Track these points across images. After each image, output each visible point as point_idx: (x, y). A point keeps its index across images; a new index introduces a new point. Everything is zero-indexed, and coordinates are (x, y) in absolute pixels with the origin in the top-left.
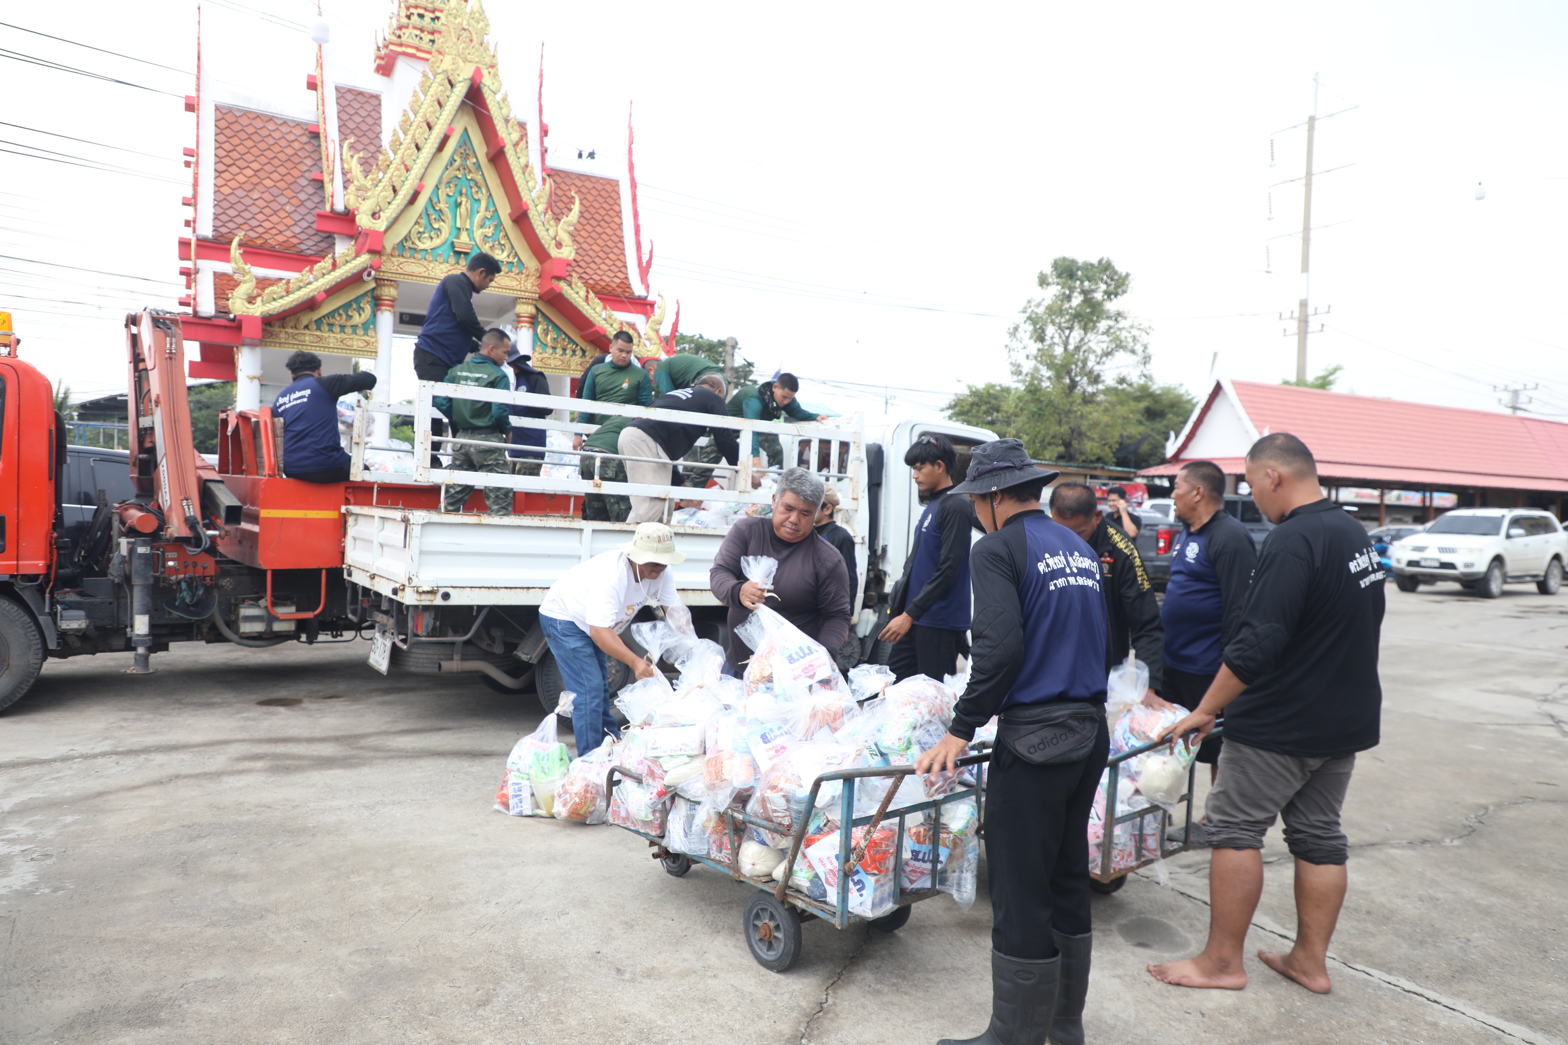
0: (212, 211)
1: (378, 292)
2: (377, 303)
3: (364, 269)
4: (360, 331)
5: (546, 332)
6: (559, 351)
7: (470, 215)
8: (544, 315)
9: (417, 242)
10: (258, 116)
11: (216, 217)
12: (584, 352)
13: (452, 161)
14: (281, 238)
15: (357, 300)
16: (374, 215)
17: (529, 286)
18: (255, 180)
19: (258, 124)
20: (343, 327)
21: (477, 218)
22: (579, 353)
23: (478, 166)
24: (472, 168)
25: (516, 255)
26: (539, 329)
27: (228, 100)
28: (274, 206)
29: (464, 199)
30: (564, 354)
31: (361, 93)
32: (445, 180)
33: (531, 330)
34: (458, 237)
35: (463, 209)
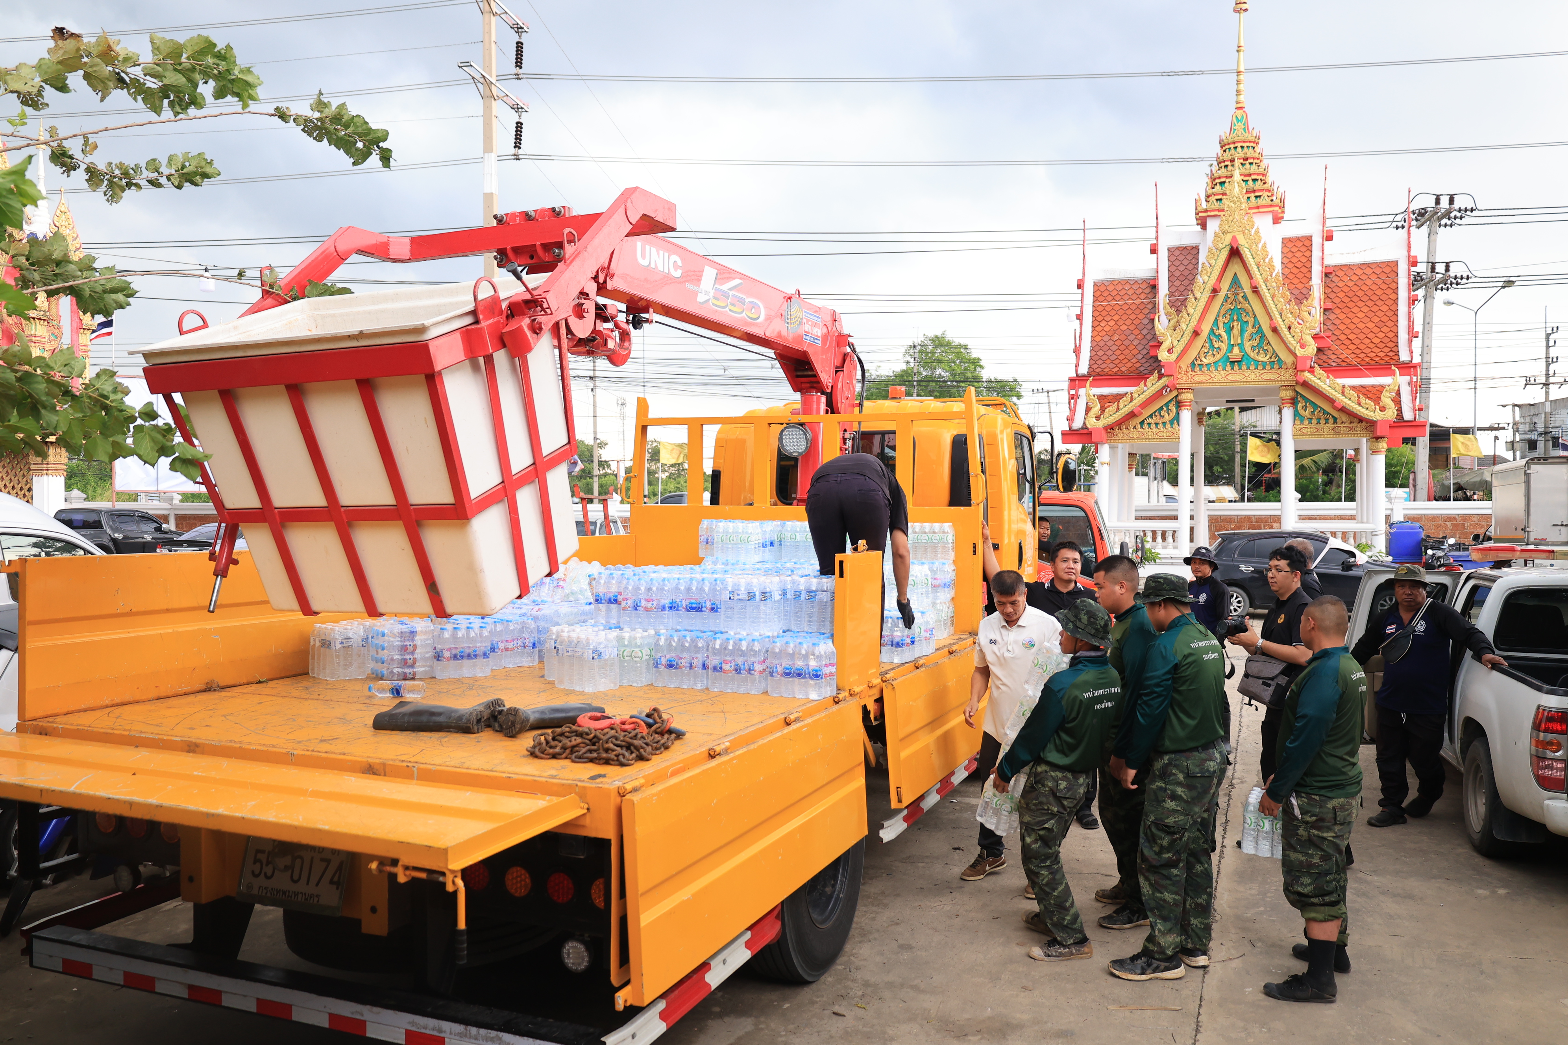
0: (1089, 354)
1: (1180, 397)
2: (1179, 405)
3: (1164, 387)
4: (1168, 426)
5: (1305, 408)
6: (1314, 421)
7: (1242, 331)
8: (1302, 395)
9: (1204, 359)
10: (1120, 282)
11: (1091, 358)
12: (1335, 419)
13: (1227, 298)
14: (1129, 365)
15: (1167, 405)
16: (1170, 351)
17: (1288, 376)
18: (1116, 327)
19: (1120, 287)
20: (1157, 424)
21: (1246, 335)
22: (1331, 420)
23: (1245, 297)
24: (1241, 300)
25: (1277, 355)
26: (1300, 406)
27: (1101, 276)
28: (1127, 343)
29: (1235, 324)
30: (1318, 423)
31: (1185, 248)
32: (1222, 312)
33: (1291, 408)
34: (1231, 352)
35: (1235, 330)
